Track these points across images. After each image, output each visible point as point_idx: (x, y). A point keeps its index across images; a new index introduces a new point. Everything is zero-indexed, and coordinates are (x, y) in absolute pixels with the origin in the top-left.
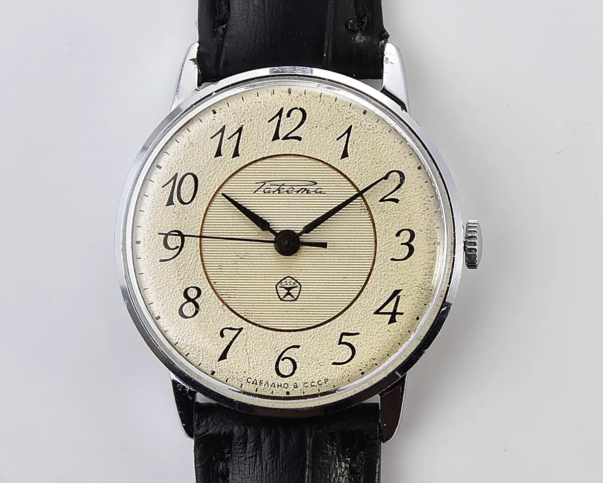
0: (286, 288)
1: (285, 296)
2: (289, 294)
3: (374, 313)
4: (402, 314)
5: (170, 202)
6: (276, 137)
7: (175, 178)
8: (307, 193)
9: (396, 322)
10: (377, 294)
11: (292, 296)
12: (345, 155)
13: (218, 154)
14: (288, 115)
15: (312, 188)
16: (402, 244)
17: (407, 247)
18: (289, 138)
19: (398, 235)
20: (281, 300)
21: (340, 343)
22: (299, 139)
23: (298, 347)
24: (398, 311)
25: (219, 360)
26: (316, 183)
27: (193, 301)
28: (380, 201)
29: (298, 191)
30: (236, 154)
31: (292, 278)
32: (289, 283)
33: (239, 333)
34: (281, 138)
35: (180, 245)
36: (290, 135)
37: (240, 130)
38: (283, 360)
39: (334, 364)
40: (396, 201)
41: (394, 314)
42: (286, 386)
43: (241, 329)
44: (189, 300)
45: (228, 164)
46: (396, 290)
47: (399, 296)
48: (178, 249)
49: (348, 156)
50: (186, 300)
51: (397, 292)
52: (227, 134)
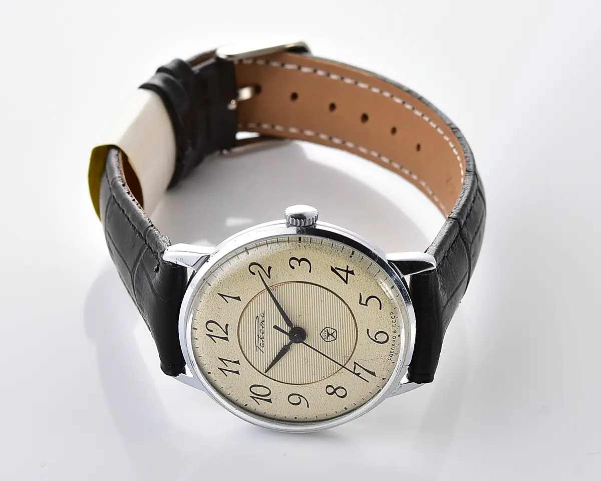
0: (328, 336)
1: (333, 337)
2: (332, 335)
3: (347, 284)
4: (348, 267)
5: (270, 401)
6: (226, 339)
7: (253, 397)
8: (264, 322)
9: (353, 271)
10: (334, 282)
11: (334, 332)
12: (238, 298)
13: (237, 372)
14: (212, 331)
15: (261, 319)
16: (300, 265)
17: (302, 262)
18: (227, 332)
19: (293, 268)
20: (336, 339)
21: (366, 305)
22: (227, 325)
23: (368, 330)
24: (346, 269)
25: (375, 376)
26: (257, 317)
27: (335, 390)
28: (270, 278)
29: (263, 327)
30: (237, 362)
31: (321, 332)
32: (325, 334)
33: (357, 364)
34: (227, 336)
35: (298, 396)
36: (225, 330)
37: (222, 360)
38: (377, 339)
39: (380, 309)
40: (270, 268)
41: (347, 271)
42: (394, 337)
43: (355, 363)
44: (335, 392)
45: (244, 367)
46: (332, 270)
47: (336, 268)
48: (300, 397)
49: (239, 297)
50: (335, 394)
51: (332, 269)
52: (223, 367)
